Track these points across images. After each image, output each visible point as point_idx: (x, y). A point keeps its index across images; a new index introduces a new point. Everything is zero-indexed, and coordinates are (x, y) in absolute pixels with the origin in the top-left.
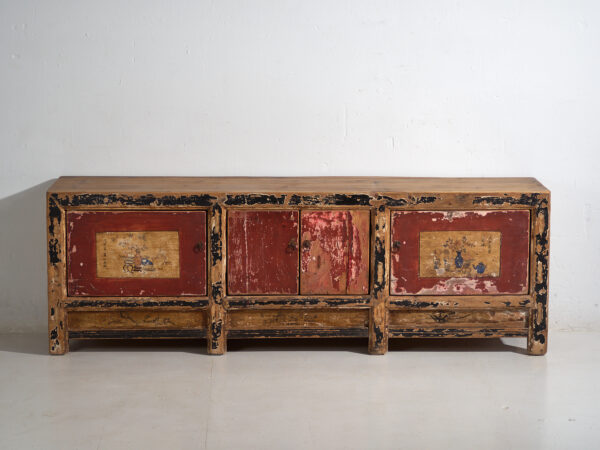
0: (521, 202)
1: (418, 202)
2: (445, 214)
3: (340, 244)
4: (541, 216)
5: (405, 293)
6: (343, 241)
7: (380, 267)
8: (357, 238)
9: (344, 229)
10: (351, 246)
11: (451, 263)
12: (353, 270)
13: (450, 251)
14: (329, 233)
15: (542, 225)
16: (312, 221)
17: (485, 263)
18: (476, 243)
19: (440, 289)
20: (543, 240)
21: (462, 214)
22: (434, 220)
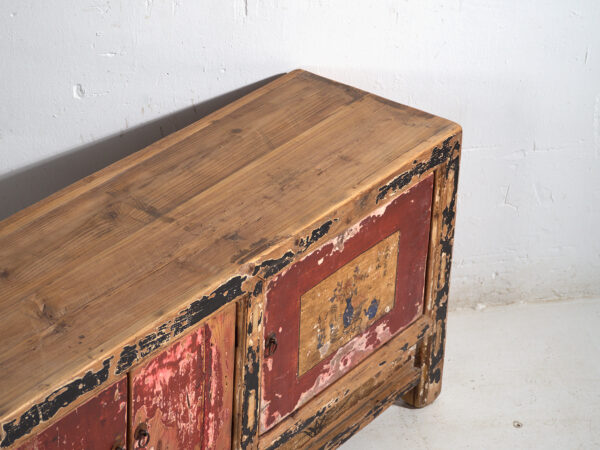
0: (432, 164)
1: (308, 244)
2: (335, 241)
3: (192, 396)
4: (451, 175)
5: (279, 419)
6: (197, 388)
7: (252, 400)
8: (218, 367)
9: (197, 364)
10: (208, 388)
11: (338, 325)
12: (211, 432)
13: (338, 304)
14: (175, 387)
15: (451, 190)
16: (149, 381)
17: (378, 299)
18: (370, 270)
19: (324, 380)
20: (450, 215)
21: (356, 227)
22: (320, 262)
